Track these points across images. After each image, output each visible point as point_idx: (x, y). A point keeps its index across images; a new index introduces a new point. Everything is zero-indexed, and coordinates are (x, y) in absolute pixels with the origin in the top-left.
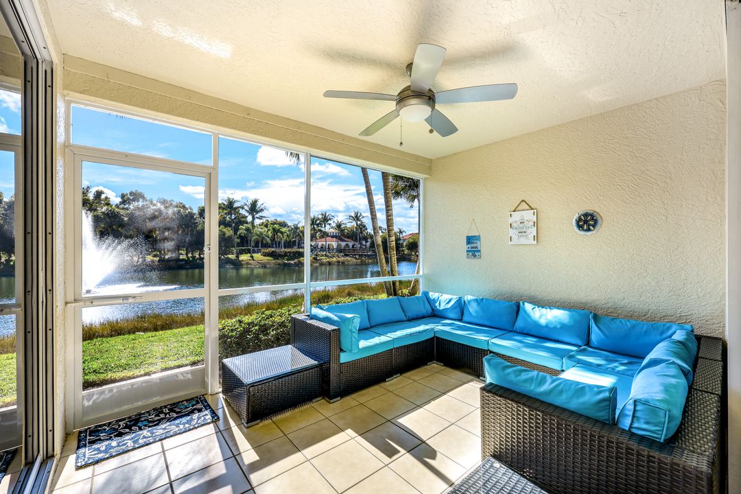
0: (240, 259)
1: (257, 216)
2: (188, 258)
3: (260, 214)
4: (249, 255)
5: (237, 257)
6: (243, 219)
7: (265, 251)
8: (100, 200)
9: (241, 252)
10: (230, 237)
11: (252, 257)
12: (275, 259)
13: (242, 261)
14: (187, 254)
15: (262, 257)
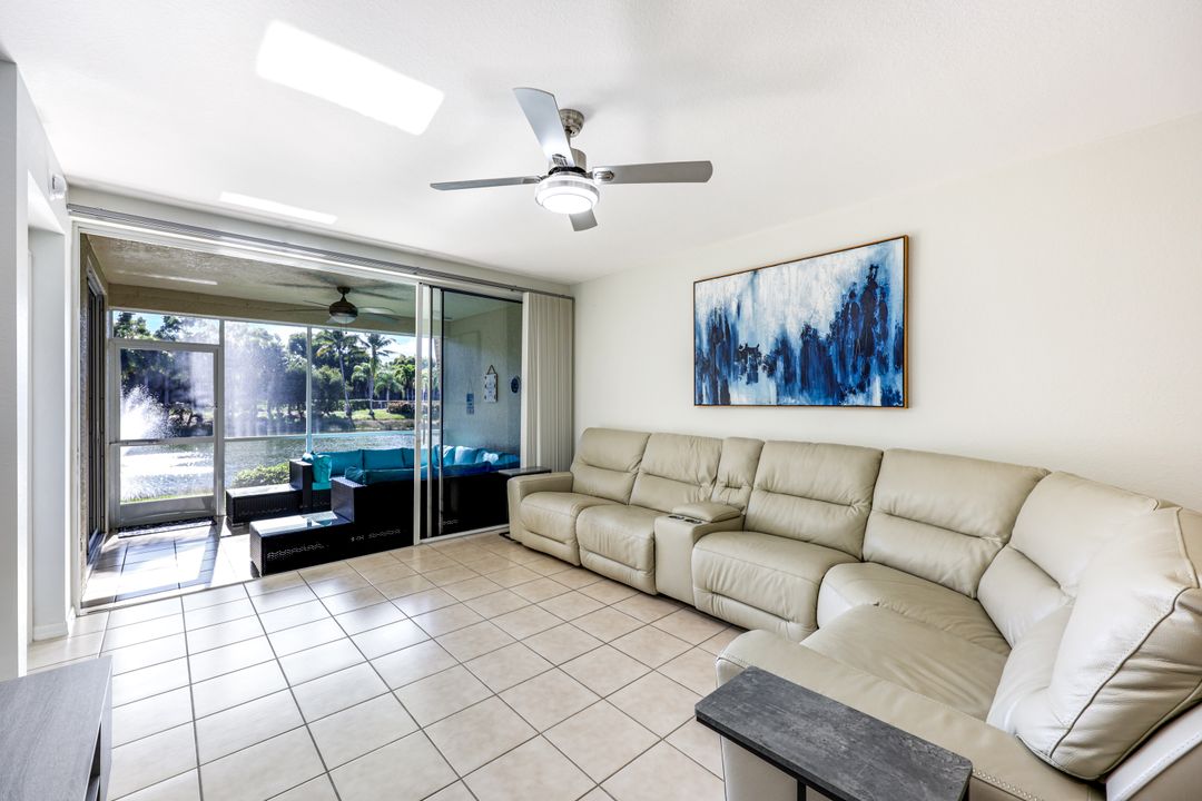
0: (353, 417)
1: (381, 350)
2: (271, 416)
3: (384, 348)
4: (368, 411)
5: (349, 414)
6: (360, 356)
7: (394, 404)
8: (130, 325)
9: (357, 407)
10: (337, 384)
11: (372, 414)
12: (407, 418)
13: (356, 420)
14: (269, 411)
15: (389, 415)
